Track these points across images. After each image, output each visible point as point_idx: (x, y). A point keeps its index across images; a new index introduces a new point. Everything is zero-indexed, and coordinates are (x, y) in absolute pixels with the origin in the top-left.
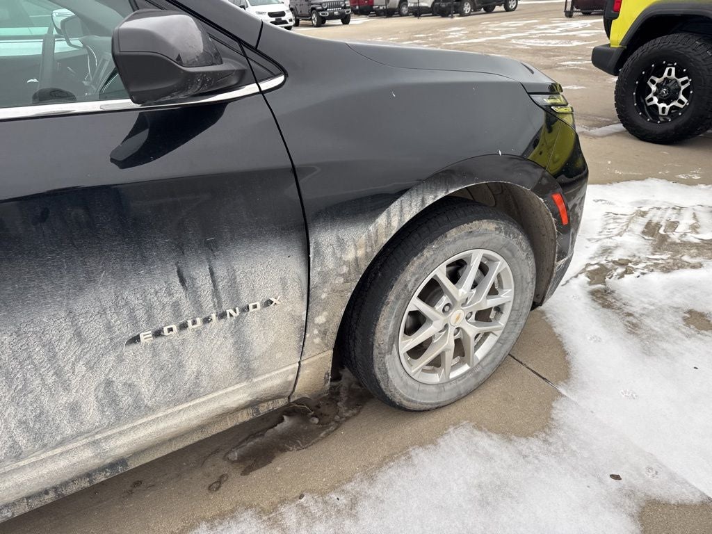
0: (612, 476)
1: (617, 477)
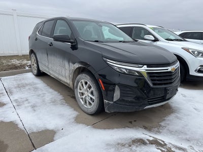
1: (62, 129)
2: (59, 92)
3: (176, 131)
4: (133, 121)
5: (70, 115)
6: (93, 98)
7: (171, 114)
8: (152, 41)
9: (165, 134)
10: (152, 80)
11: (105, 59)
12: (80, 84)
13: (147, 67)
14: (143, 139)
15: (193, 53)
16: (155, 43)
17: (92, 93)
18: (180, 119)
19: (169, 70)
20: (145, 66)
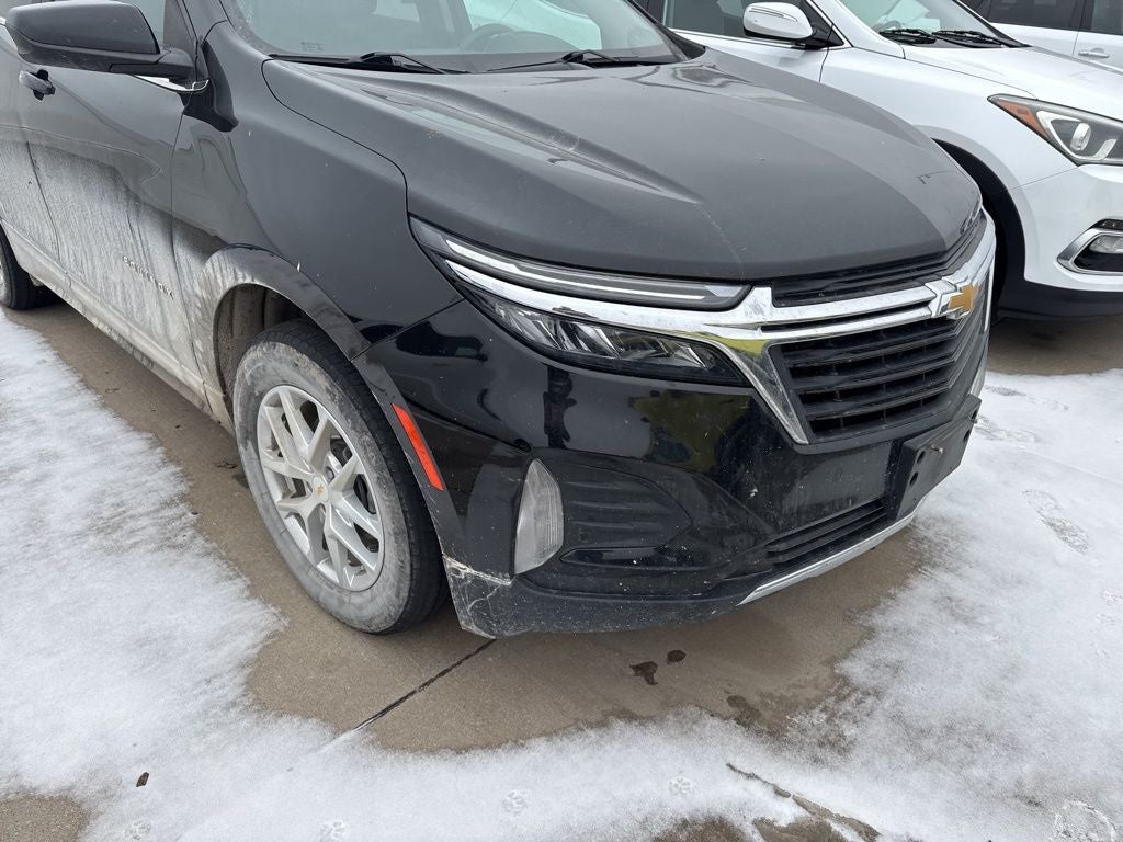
0: (146, 775)
1: (142, 781)
2: (157, 441)
3: (950, 728)
4: (660, 658)
5: (213, 645)
6: (371, 526)
7: (913, 581)
8: (797, 43)
9: (881, 763)
10: (808, 399)
11: (430, 235)
12: (266, 411)
13: (778, 300)
14: (733, 818)
15: (1060, 136)
16: (815, 67)
17: (359, 488)
18: (967, 621)
19: (933, 311)
20: (763, 295)
